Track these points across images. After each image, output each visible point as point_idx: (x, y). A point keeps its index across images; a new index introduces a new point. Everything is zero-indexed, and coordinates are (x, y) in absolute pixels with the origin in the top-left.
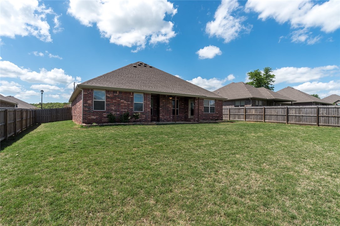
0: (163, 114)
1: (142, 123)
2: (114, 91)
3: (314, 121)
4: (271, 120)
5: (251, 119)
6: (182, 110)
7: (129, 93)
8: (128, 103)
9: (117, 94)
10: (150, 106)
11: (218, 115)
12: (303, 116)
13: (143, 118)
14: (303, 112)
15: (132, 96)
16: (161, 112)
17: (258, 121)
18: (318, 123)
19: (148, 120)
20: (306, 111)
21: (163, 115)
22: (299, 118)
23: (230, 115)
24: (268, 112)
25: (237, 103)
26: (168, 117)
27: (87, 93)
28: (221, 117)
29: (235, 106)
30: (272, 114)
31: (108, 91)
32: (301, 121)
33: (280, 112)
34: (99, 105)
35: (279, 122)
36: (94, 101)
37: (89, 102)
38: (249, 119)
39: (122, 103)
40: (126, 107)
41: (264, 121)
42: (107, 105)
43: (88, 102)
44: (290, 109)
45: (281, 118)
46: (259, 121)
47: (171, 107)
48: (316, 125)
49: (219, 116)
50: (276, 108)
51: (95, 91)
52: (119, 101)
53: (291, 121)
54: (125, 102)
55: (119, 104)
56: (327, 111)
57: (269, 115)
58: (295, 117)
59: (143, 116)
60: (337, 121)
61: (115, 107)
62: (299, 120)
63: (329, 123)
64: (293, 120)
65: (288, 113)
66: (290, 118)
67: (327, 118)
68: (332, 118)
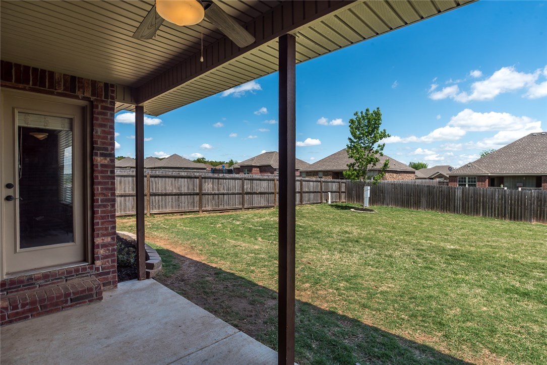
3: (238, 202)
12: (224, 194)
14: (224, 187)
18: (243, 205)
22: (218, 198)
32: (221, 204)
33: (186, 188)
44: (203, 180)
48: (241, 209)
53: (207, 205)
58: (212, 196)
60: (260, 200)
62: (218, 203)
63: (253, 205)
64: (210, 204)
65: (201, 189)
66: (204, 200)
67: (251, 195)
68: (256, 195)
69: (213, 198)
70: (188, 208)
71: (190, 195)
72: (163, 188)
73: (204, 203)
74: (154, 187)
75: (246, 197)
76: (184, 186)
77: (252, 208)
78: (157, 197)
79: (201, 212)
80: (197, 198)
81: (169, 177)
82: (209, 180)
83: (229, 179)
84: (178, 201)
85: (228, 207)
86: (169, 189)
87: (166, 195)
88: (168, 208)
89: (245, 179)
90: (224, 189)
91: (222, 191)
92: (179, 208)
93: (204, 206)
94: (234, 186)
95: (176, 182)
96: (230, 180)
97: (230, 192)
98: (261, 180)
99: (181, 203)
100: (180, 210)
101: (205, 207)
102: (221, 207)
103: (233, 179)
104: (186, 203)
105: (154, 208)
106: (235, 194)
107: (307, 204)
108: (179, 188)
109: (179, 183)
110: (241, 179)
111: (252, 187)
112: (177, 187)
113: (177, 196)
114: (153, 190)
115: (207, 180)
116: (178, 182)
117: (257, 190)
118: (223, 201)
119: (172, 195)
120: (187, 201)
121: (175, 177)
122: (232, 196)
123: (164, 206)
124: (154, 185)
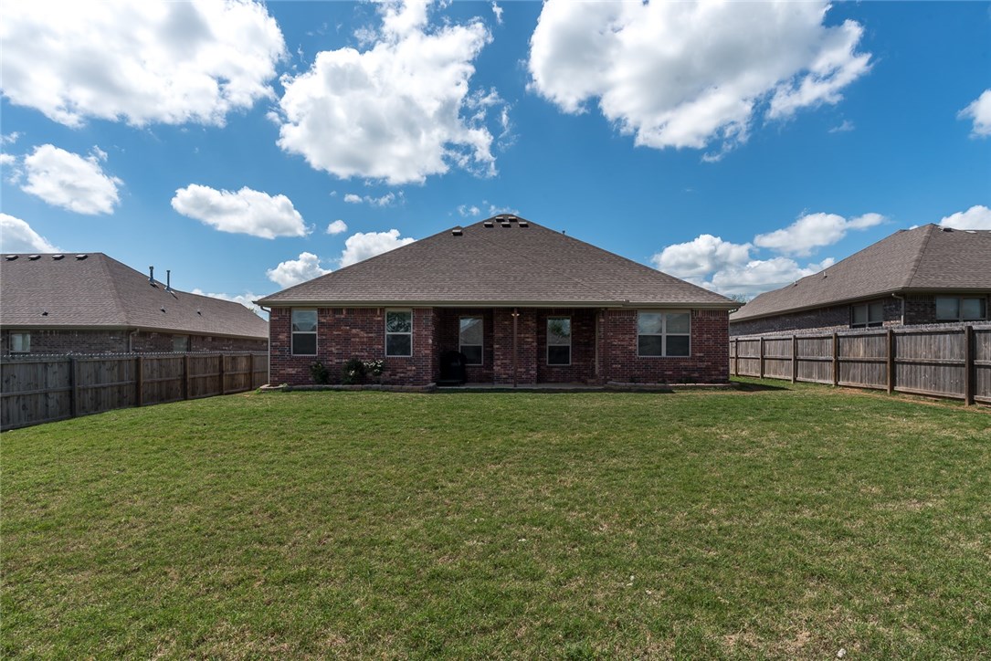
0: (504, 361)
1: (406, 387)
2: (335, 309)
4: (916, 386)
5: (854, 380)
6: (583, 348)
7: (373, 310)
8: (370, 335)
9: (343, 316)
10: (430, 341)
11: (703, 365)
13: (409, 373)
15: (379, 319)
16: (496, 357)
17: (873, 389)
19: (425, 378)
21: (504, 366)
23: (796, 360)
24: (906, 349)
25: (862, 315)
26: (523, 370)
27: (277, 318)
28: (716, 369)
29: (854, 327)
30: (918, 360)
31: (323, 309)
33: (947, 352)
34: (305, 343)
35: (940, 393)
36: (294, 335)
37: (282, 337)
38: (848, 380)
39: (356, 336)
40: (365, 347)
41: (892, 389)
42: (321, 341)
43: (280, 337)
44: (980, 335)
45: (948, 377)
46: (877, 386)
47: (530, 340)
49: (708, 367)
50: (930, 333)
51: (295, 313)
52: (347, 332)
54: (362, 334)
55: (347, 340)
57: (908, 363)
59: (409, 368)
61: (338, 347)
70: (950, 390)
78: (905, 366)
84: (935, 375)
88: (919, 385)
92: (934, 388)
100: (936, 393)
113: (933, 367)
123: (913, 381)
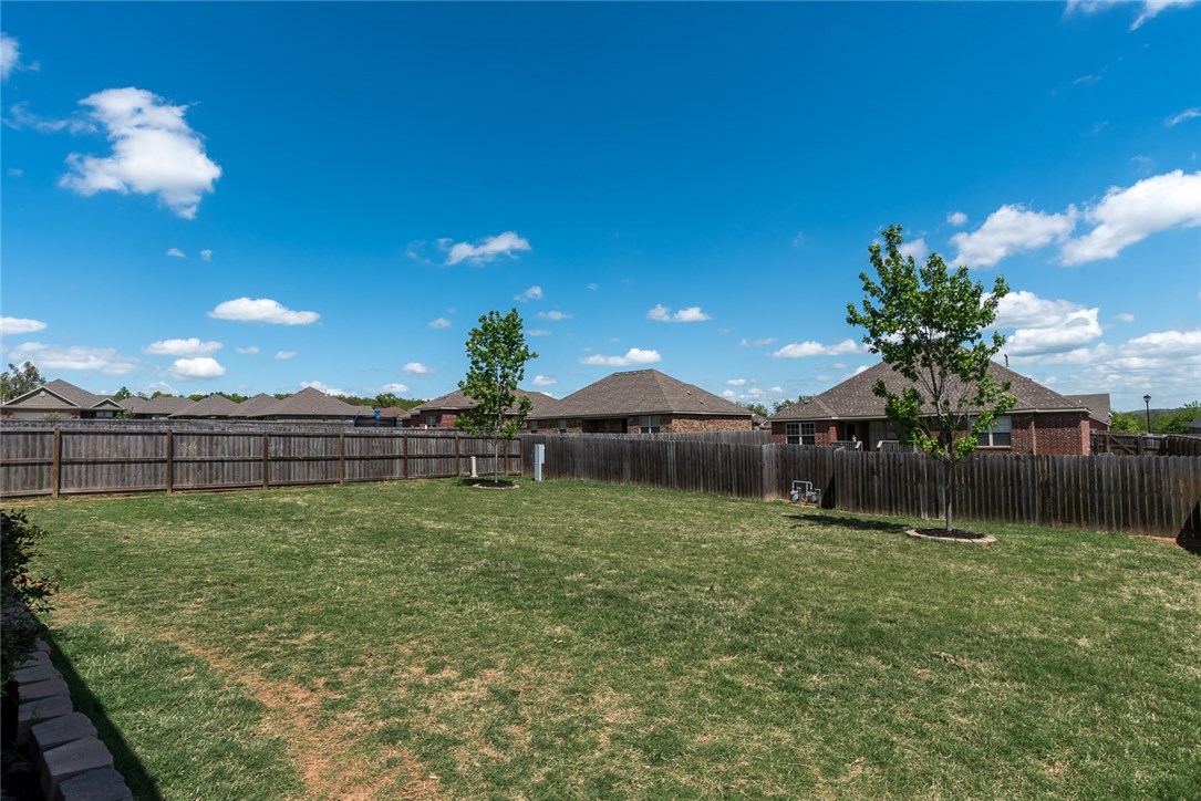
3: (254, 474)
4: (95, 484)
12: (222, 461)
14: (223, 448)
18: (266, 480)
20: (231, 445)
22: (211, 468)
30: (99, 459)
32: (217, 478)
33: (140, 451)
44: (179, 437)
46: (20, 492)
48: (261, 486)
53: (185, 480)
56: (285, 445)
57: (81, 463)
58: (196, 464)
60: (306, 471)
62: (211, 475)
63: (289, 478)
64: (191, 477)
65: (172, 452)
66: (179, 471)
67: (287, 463)
68: (297, 463)
69: (200, 468)
70: (144, 484)
71: (150, 462)
72: (90, 452)
73: (179, 476)
74: (71, 449)
75: (274, 466)
76: (137, 448)
77: (289, 485)
78: (76, 467)
79: (169, 492)
80: (163, 468)
81: (103, 434)
82: (191, 437)
83: (234, 435)
84: (122, 472)
85: (232, 483)
86: (103, 453)
87: (95, 462)
88: (99, 484)
89: (270, 435)
90: (223, 452)
91: (220, 457)
92: (122, 485)
93: (178, 480)
94: (246, 446)
95: (119, 441)
96: (237, 438)
97: (237, 458)
98: (308, 436)
99: (129, 476)
100: (126, 488)
101: (181, 482)
102: (218, 483)
103: (244, 435)
104: (139, 477)
105: (69, 484)
106: (250, 461)
107: (419, 477)
108: (123, 451)
109: (125, 444)
110: (261, 435)
111: (288, 448)
112: (119, 449)
113: (120, 465)
114: (67, 454)
115: (185, 437)
116: (122, 442)
117: (299, 454)
118: (220, 473)
119: (109, 463)
120: (140, 473)
121: (116, 434)
122: (241, 464)
123: (90, 481)
124: (71, 445)
